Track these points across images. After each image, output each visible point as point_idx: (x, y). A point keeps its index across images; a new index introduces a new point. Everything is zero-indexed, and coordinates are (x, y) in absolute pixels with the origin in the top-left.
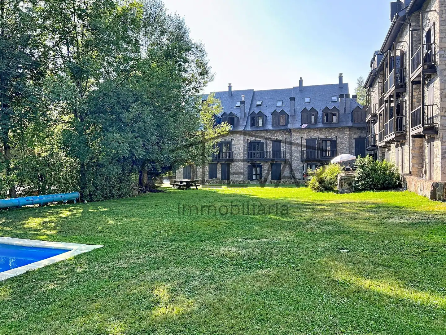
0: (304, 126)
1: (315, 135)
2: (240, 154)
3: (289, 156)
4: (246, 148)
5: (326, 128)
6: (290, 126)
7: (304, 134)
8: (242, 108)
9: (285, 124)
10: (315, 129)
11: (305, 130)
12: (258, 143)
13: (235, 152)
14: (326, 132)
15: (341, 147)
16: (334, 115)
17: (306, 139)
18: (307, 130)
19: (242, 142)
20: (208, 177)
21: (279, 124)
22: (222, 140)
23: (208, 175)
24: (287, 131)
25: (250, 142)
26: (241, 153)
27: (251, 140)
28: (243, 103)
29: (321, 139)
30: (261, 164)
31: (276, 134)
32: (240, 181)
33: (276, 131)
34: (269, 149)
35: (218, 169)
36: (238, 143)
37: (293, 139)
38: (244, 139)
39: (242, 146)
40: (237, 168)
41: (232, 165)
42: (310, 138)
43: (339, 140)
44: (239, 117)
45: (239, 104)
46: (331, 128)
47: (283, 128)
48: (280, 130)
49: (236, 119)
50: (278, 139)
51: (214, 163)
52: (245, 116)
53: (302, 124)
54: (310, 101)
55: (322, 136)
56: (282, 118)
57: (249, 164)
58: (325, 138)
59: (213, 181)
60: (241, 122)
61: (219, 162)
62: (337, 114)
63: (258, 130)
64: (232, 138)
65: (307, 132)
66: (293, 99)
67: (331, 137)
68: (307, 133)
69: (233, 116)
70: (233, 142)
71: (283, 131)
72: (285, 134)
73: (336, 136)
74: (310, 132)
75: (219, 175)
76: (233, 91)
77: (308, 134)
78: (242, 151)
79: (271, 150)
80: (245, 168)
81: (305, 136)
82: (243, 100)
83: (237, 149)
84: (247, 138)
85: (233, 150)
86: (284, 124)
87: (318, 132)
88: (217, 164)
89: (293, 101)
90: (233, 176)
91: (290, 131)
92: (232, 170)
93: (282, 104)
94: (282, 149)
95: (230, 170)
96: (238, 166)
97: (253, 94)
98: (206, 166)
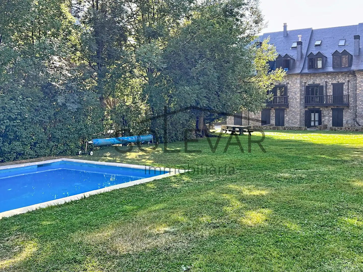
2: (296, 99)
3: (353, 101)
4: (303, 93)
6: (354, 68)
8: (299, 49)
9: (348, 65)
12: (318, 86)
13: (290, 96)
19: (299, 85)
21: (341, 65)
22: (276, 84)
24: (350, 74)
25: (307, 85)
26: (298, 98)
27: (309, 83)
28: (299, 43)
30: (320, 109)
31: (337, 77)
32: (296, 128)
33: (338, 73)
34: (330, 93)
35: (271, 115)
36: (295, 87)
37: (357, 81)
38: (301, 82)
39: (299, 90)
40: (293, 113)
41: (288, 110)
44: (296, 59)
45: (295, 45)
47: (346, 70)
48: (342, 72)
49: (292, 61)
50: (340, 82)
51: (268, 108)
52: (302, 58)
56: (345, 60)
57: (307, 109)
59: (267, 127)
60: (298, 64)
61: (272, 107)
63: (316, 72)
64: (288, 81)
66: (357, 37)
69: (289, 59)
70: (289, 86)
71: (346, 73)
72: (348, 76)
75: (273, 121)
76: (289, 31)
78: (299, 95)
79: (332, 94)
80: (302, 114)
82: (300, 40)
83: (292, 94)
84: (304, 81)
85: (288, 95)
86: (347, 66)
88: (271, 109)
89: (358, 40)
90: (288, 122)
91: (354, 73)
92: (287, 115)
93: (345, 44)
94: (345, 93)
95: (285, 115)
96: (294, 111)
97: (312, 33)
98: (259, 112)
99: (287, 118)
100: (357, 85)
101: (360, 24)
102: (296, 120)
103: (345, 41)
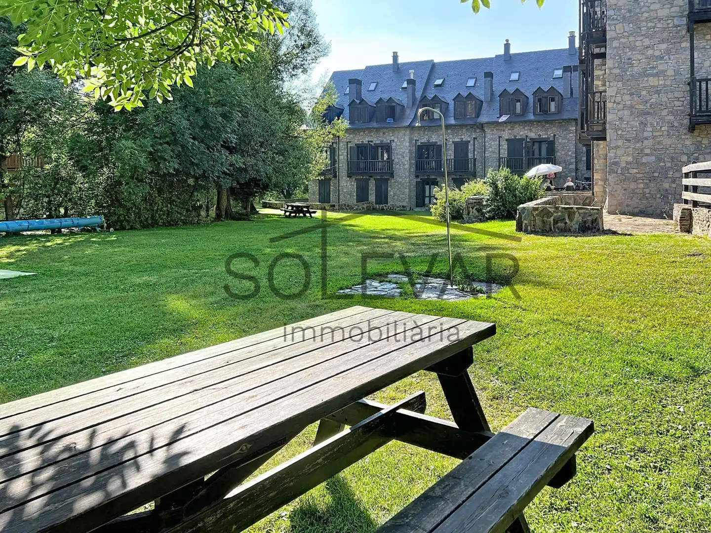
0: (504, 118)
1: (521, 133)
2: (404, 165)
3: (481, 167)
4: (414, 155)
5: (539, 122)
6: (483, 119)
7: (504, 131)
8: (410, 91)
9: (475, 115)
10: (521, 124)
11: (505, 125)
12: (434, 145)
13: (396, 160)
14: (540, 128)
15: (563, 153)
16: (553, 100)
17: (507, 140)
18: (508, 124)
19: (408, 144)
20: (356, 200)
21: (465, 115)
22: (377, 142)
23: (355, 198)
24: (478, 127)
25: (420, 144)
26: (406, 163)
27: (422, 141)
28: (411, 82)
29: (530, 139)
30: (436, 179)
31: (460, 132)
33: (462, 126)
34: (450, 156)
35: (370, 188)
36: (402, 146)
37: (486, 139)
38: (411, 140)
39: (407, 151)
40: (400, 186)
41: (392, 181)
42: (513, 137)
43: (560, 141)
44: (405, 105)
45: (405, 85)
46: (547, 122)
47: (471, 122)
48: (467, 125)
49: (398, 109)
50: (464, 140)
51: (364, 177)
52: (413, 103)
53: (501, 116)
54: (519, 79)
55: (533, 135)
56: (471, 107)
57: (419, 180)
58: (537, 137)
60: (408, 112)
61: (371, 177)
62: (556, 99)
63: (432, 125)
64: (392, 138)
65: (509, 127)
66: (489, 75)
67: (546, 136)
68: (509, 129)
69: (394, 104)
70: (394, 145)
71: (472, 126)
72: (475, 132)
73: (555, 135)
74: (512, 128)
75: (372, 198)
76: (400, 64)
77: (510, 131)
78: (407, 159)
79: (453, 157)
80: (412, 187)
81: (506, 135)
82: (412, 78)
83: (399, 157)
84: (415, 138)
85: (393, 158)
86: (473, 116)
87: (526, 128)
88: (370, 179)
89: (490, 79)
90: (393, 198)
91: (482, 127)
92: (392, 189)
93: (475, 84)
94: (470, 155)
95: (389, 189)
96: (401, 182)
97: (432, 68)
98: (353, 183)
99: (392, 193)
100: (487, 144)
101: (496, 56)
102: (404, 196)
103: (476, 81)
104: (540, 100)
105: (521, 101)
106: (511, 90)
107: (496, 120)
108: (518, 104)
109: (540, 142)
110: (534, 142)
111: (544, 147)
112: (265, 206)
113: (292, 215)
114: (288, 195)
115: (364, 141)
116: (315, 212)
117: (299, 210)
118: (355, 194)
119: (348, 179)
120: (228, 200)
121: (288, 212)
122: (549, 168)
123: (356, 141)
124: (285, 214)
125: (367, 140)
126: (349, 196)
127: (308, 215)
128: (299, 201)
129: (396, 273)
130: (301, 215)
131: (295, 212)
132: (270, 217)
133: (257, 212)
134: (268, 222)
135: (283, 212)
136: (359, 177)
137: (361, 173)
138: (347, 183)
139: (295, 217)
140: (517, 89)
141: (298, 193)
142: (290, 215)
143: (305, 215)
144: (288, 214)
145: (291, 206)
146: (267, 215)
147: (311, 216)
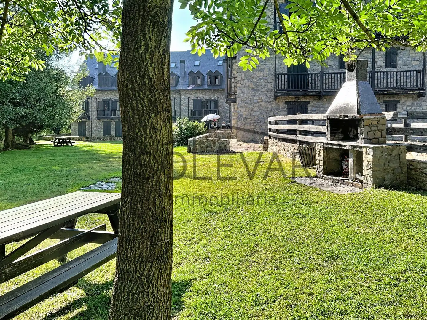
0: (191, 87)
1: (201, 96)
3: (178, 115)
5: (210, 90)
6: (180, 87)
7: (191, 94)
10: (200, 90)
11: (192, 91)
14: (210, 93)
15: (223, 107)
16: (217, 78)
17: (193, 100)
18: (194, 91)
20: (102, 134)
22: (116, 99)
23: (102, 132)
24: (176, 92)
29: (205, 100)
35: (112, 127)
37: (181, 99)
42: (196, 98)
43: (221, 101)
46: (214, 90)
51: (108, 120)
53: (189, 86)
54: (199, 64)
55: (206, 97)
56: (172, 80)
58: (209, 98)
61: (113, 120)
62: (219, 77)
65: (194, 92)
66: (183, 62)
67: (214, 98)
68: (194, 94)
71: (173, 91)
72: (175, 94)
73: (218, 98)
74: (196, 93)
75: (113, 133)
77: (194, 95)
81: (192, 97)
86: (174, 85)
87: (203, 93)
88: (111, 121)
89: (183, 64)
91: (179, 92)
93: (175, 66)
94: (173, 108)
98: (100, 124)
100: (182, 102)
103: (176, 64)
104: (210, 78)
105: (200, 77)
106: (195, 71)
107: (187, 88)
108: (199, 79)
109: (210, 101)
110: (207, 101)
111: (213, 104)
112: (41, 139)
113: (59, 144)
114: (57, 131)
115: (108, 98)
116: (74, 143)
117: (64, 141)
118: (102, 130)
119: (97, 121)
120: (13, 136)
121: (56, 142)
122: (213, 116)
123: (103, 98)
124: (54, 144)
125: (110, 97)
126: (98, 132)
127: (70, 144)
128: (64, 135)
129: (116, 177)
130: (65, 144)
131: (61, 143)
132: (44, 146)
133: (34, 144)
134: (41, 149)
135: (53, 143)
136: (105, 120)
137: (106, 117)
138: (97, 124)
139: (61, 146)
140: (198, 71)
141: (64, 130)
142: (57, 144)
143: (68, 145)
144: (56, 144)
145: (58, 139)
146: (41, 145)
147: (72, 145)
